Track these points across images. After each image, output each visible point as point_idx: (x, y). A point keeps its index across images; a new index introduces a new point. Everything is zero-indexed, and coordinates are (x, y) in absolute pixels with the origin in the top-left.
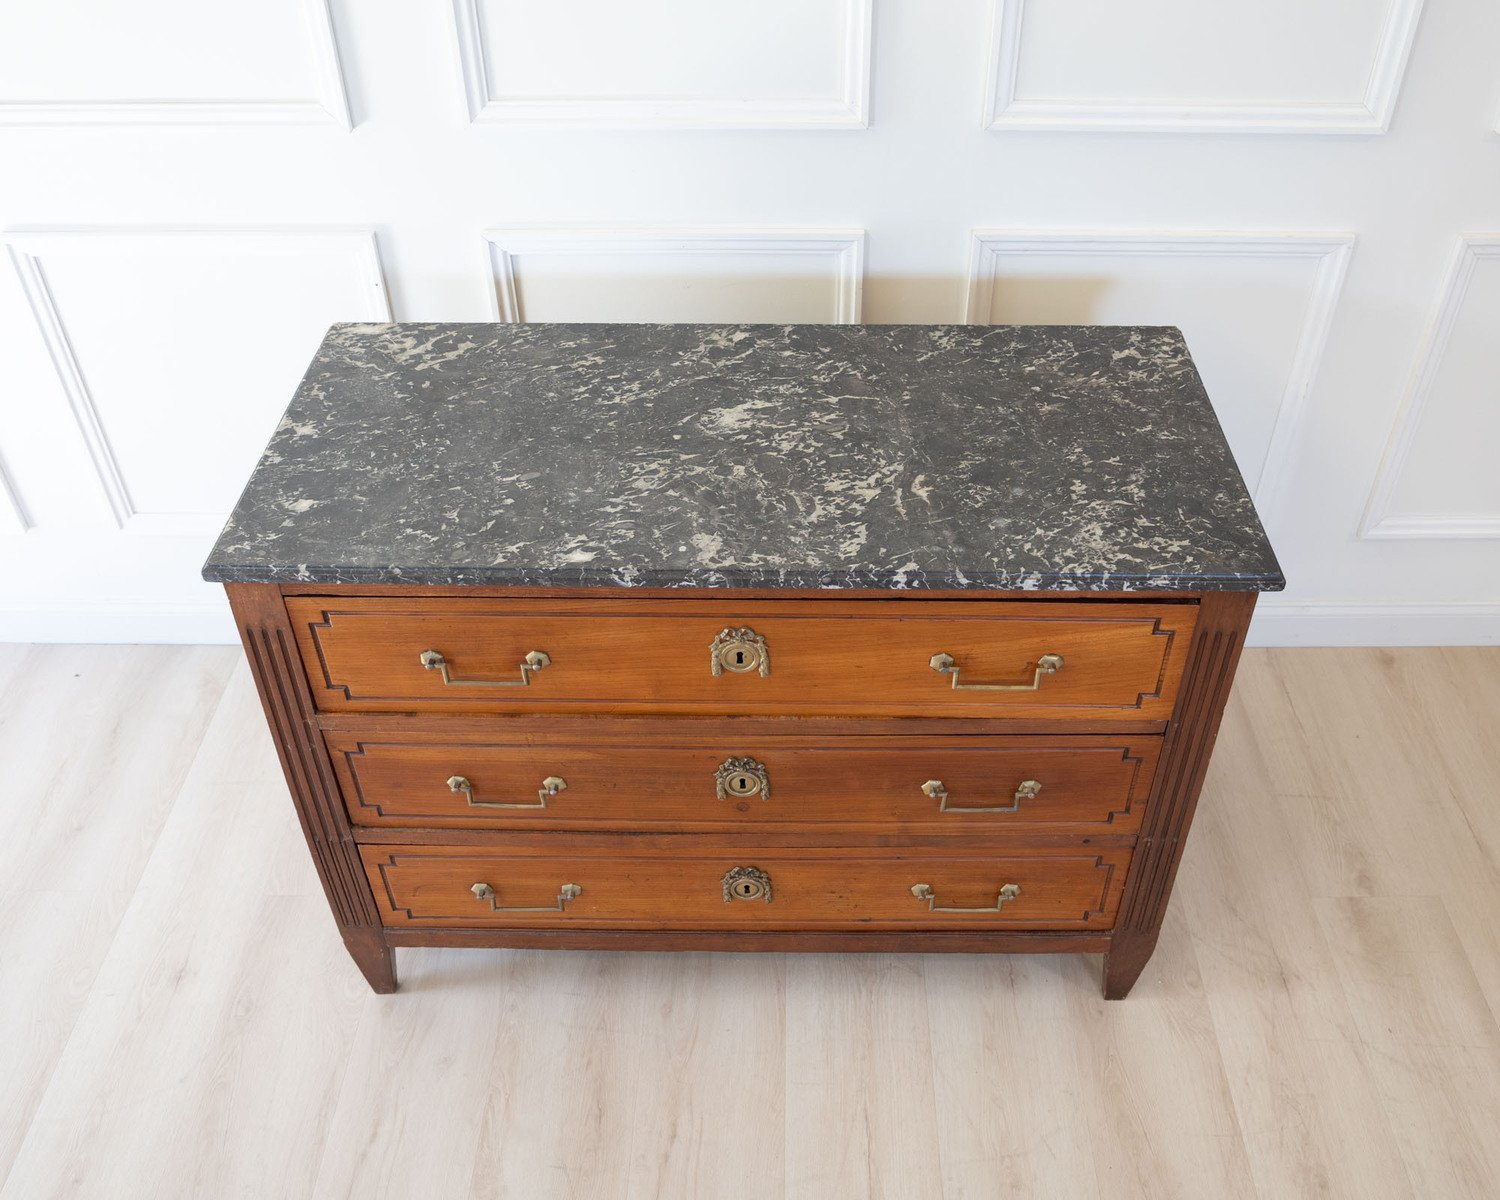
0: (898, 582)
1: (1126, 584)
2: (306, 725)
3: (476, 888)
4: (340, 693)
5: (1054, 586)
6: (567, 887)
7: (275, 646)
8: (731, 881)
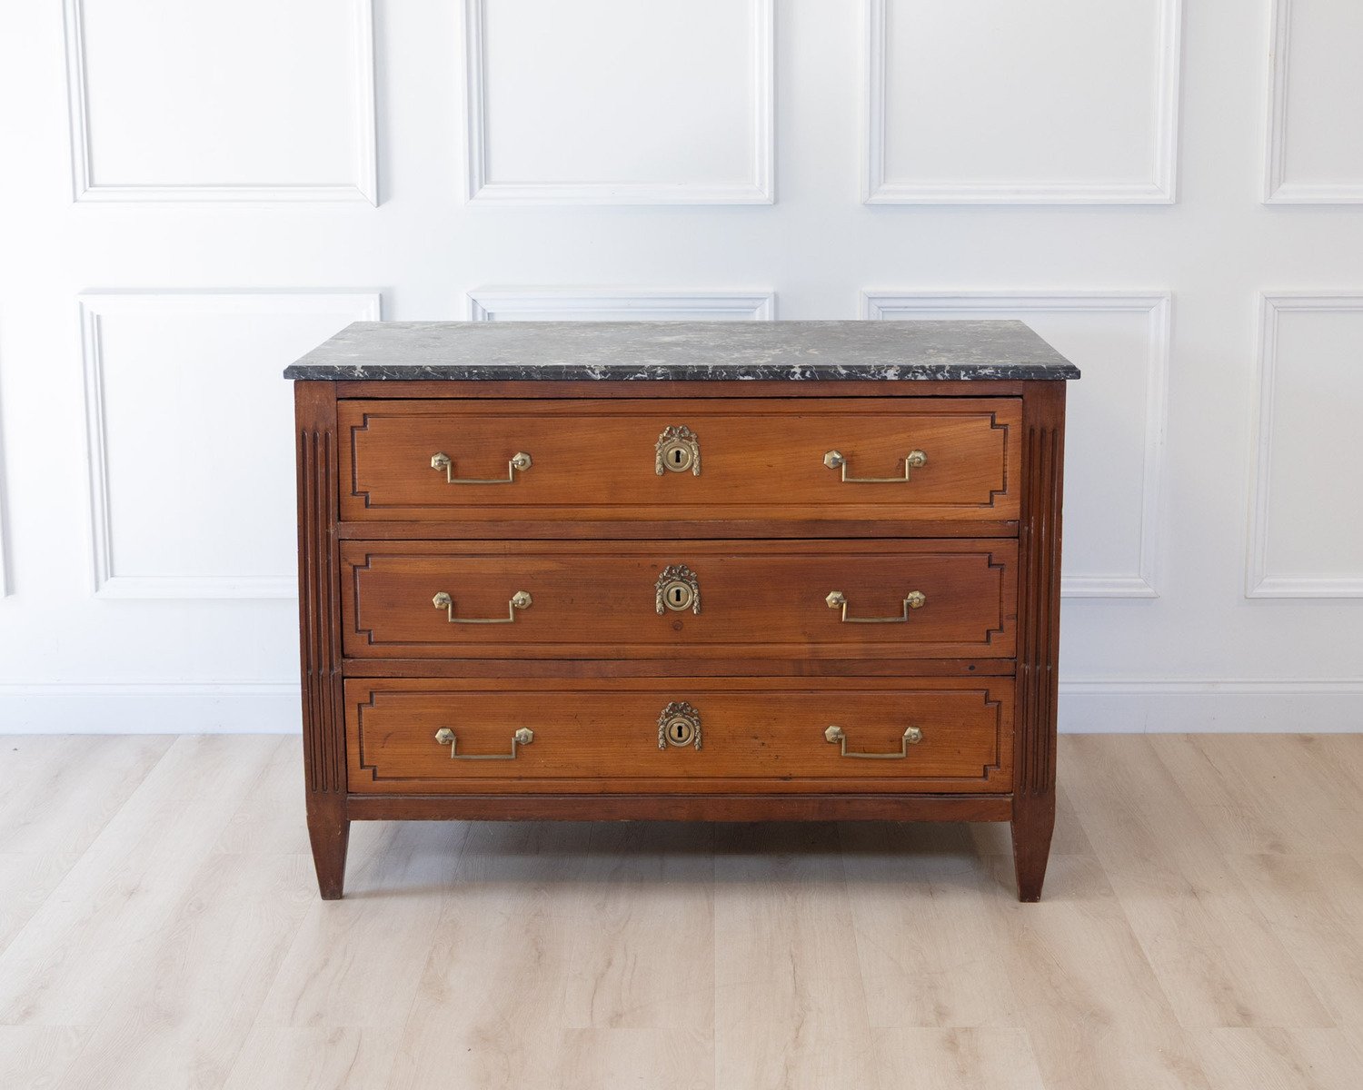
0: (795, 373)
1: (963, 373)
2: (328, 535)
3: (440, 734)
4: (360, 500)
5: (910, 375)
6: (522, 732)
7: (320, 449)
8: (666, 720)
